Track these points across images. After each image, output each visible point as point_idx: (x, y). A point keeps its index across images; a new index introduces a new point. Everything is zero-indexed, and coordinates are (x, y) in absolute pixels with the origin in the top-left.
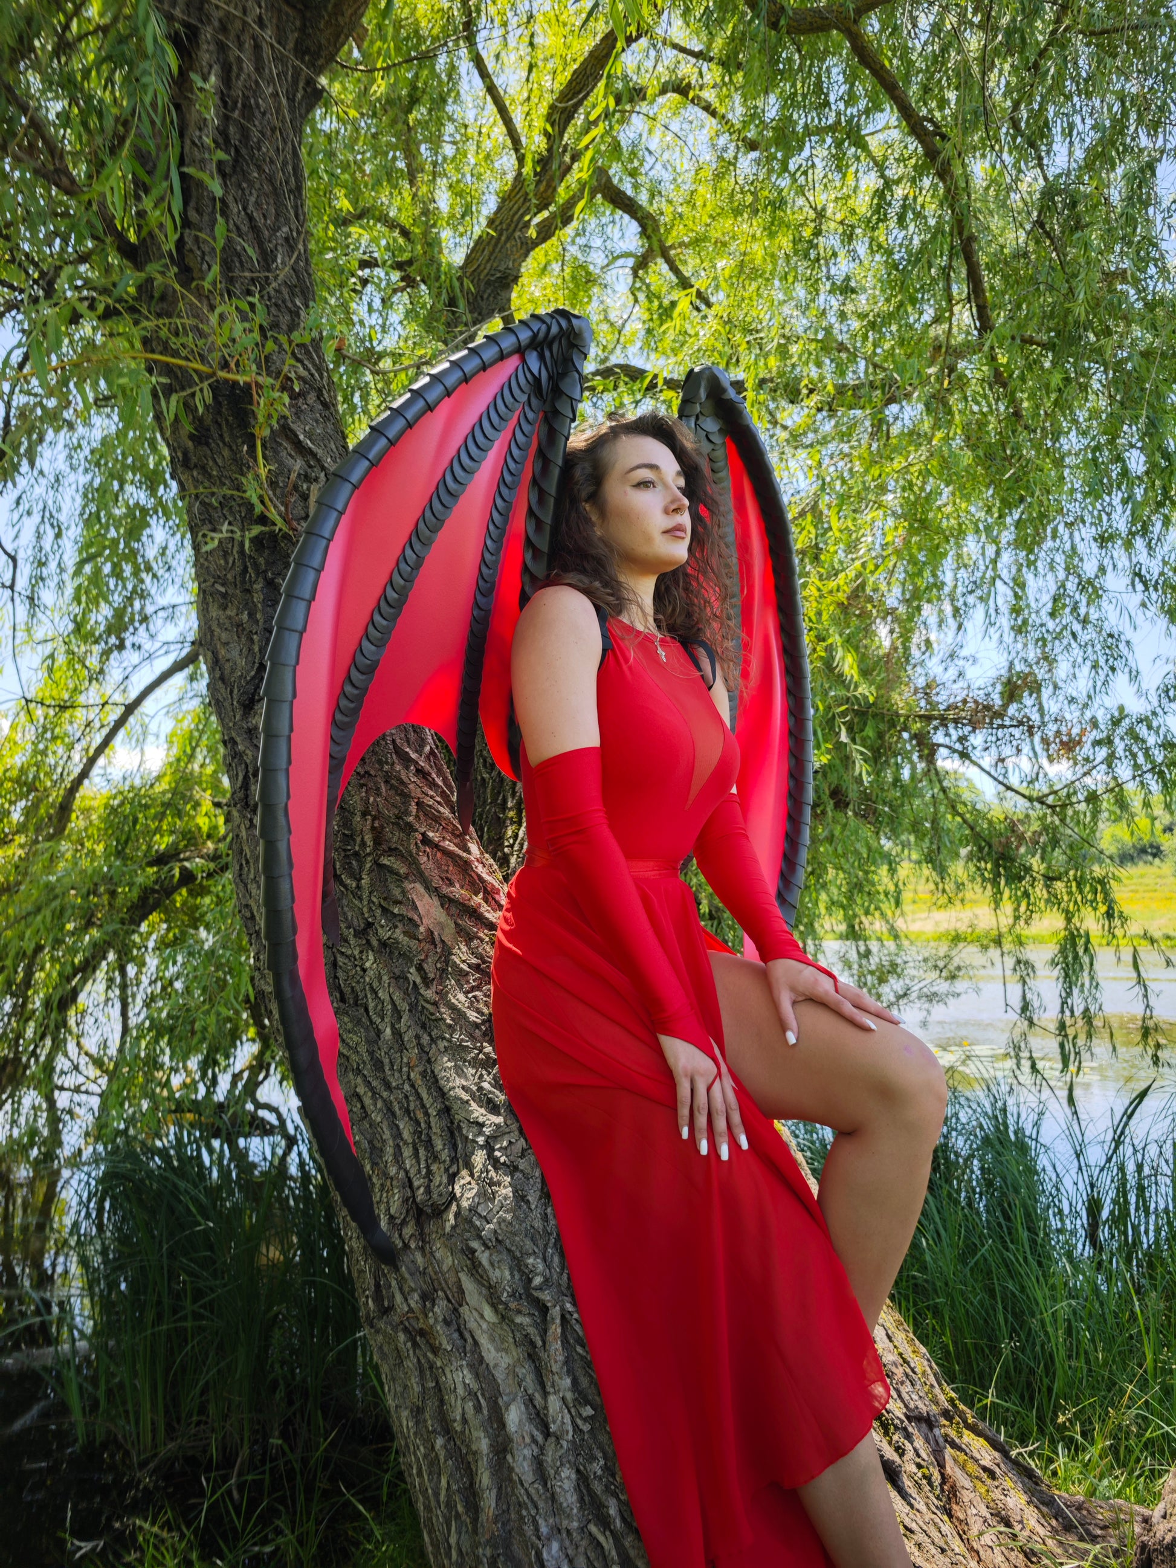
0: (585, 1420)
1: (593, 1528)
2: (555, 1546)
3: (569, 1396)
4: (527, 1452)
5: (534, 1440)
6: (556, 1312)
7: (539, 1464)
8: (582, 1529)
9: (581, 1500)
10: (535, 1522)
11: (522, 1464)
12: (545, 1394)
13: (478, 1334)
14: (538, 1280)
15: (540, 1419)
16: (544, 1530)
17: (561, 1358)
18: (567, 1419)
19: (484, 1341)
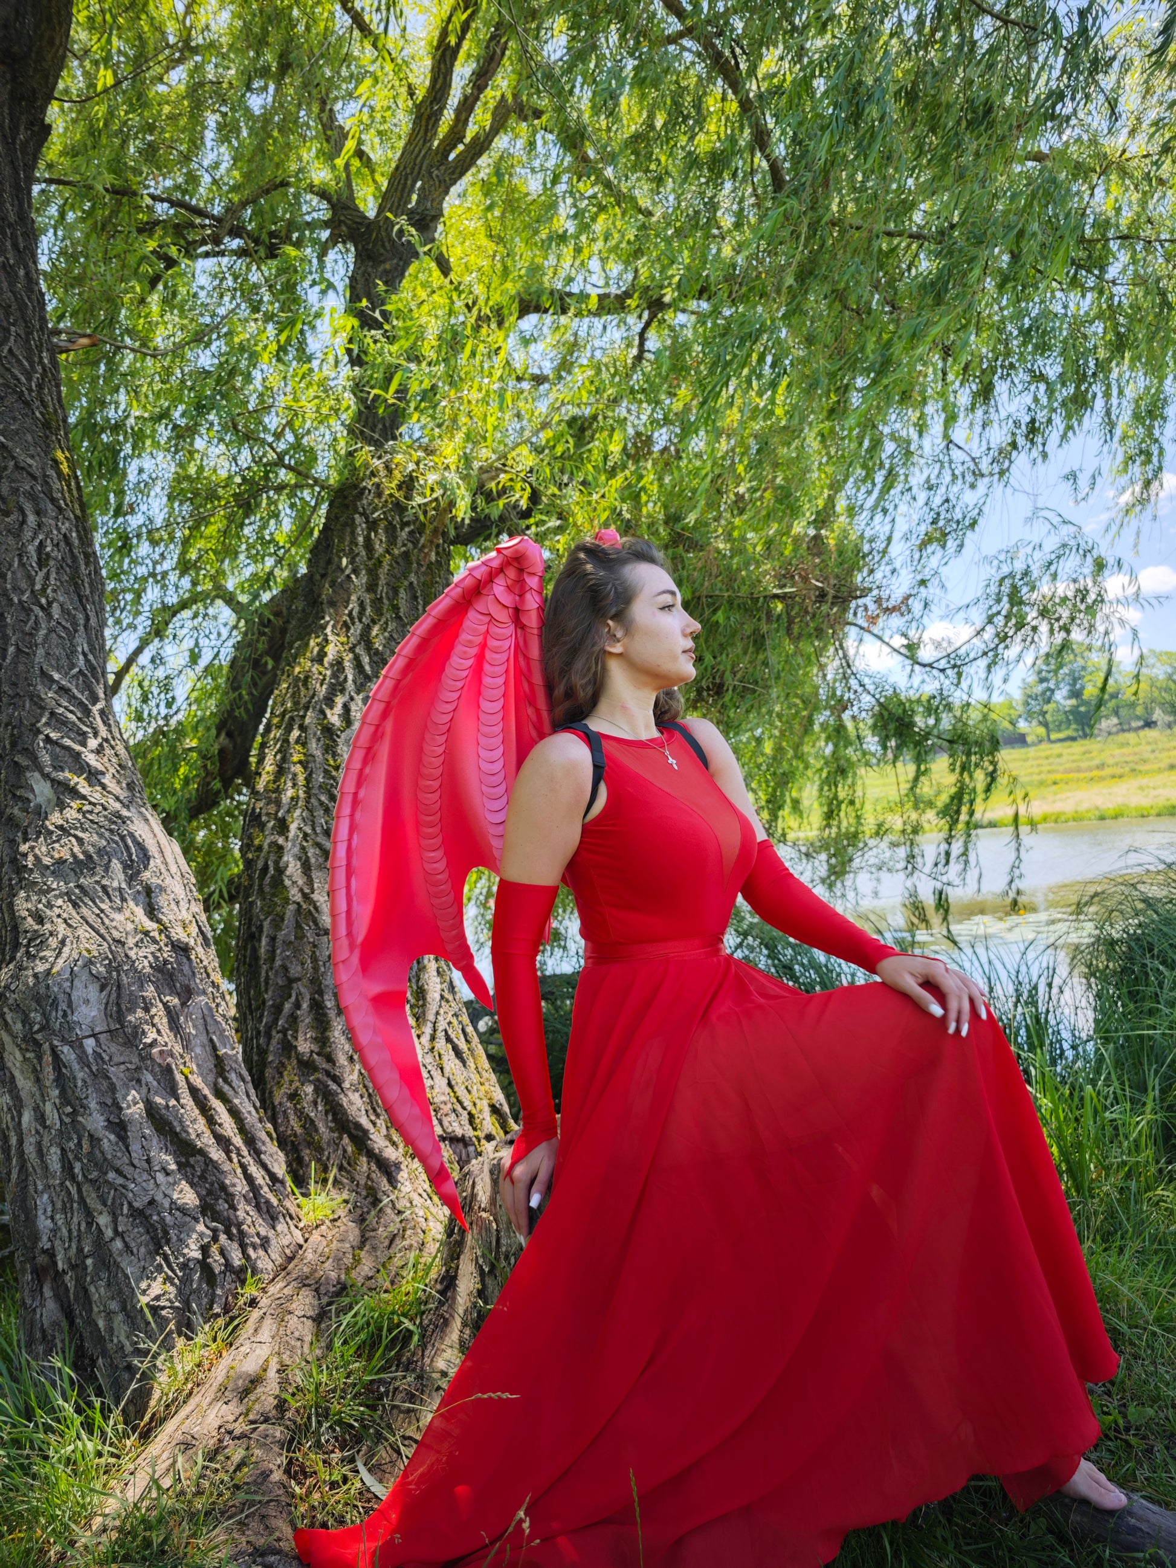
0: (68, 1115)
1: (68, 1183)
2: (46, 1196)
3: (57, 1101)
4: (32, 1140)
5: (37, 1132)
6: (46, 1046)
7: (39, 1145)
8: (62, 1184)
9: (63, 1167)
10: (35, 1184)
11: (30, 1149)
12: (44, 1102)
13: (13, 1069)
14: (36, 1027)
15: (41, 1118)
16: (40, 1187)
17: (52, 1077)
18: (56, 1116)
19: (17, 1074)
